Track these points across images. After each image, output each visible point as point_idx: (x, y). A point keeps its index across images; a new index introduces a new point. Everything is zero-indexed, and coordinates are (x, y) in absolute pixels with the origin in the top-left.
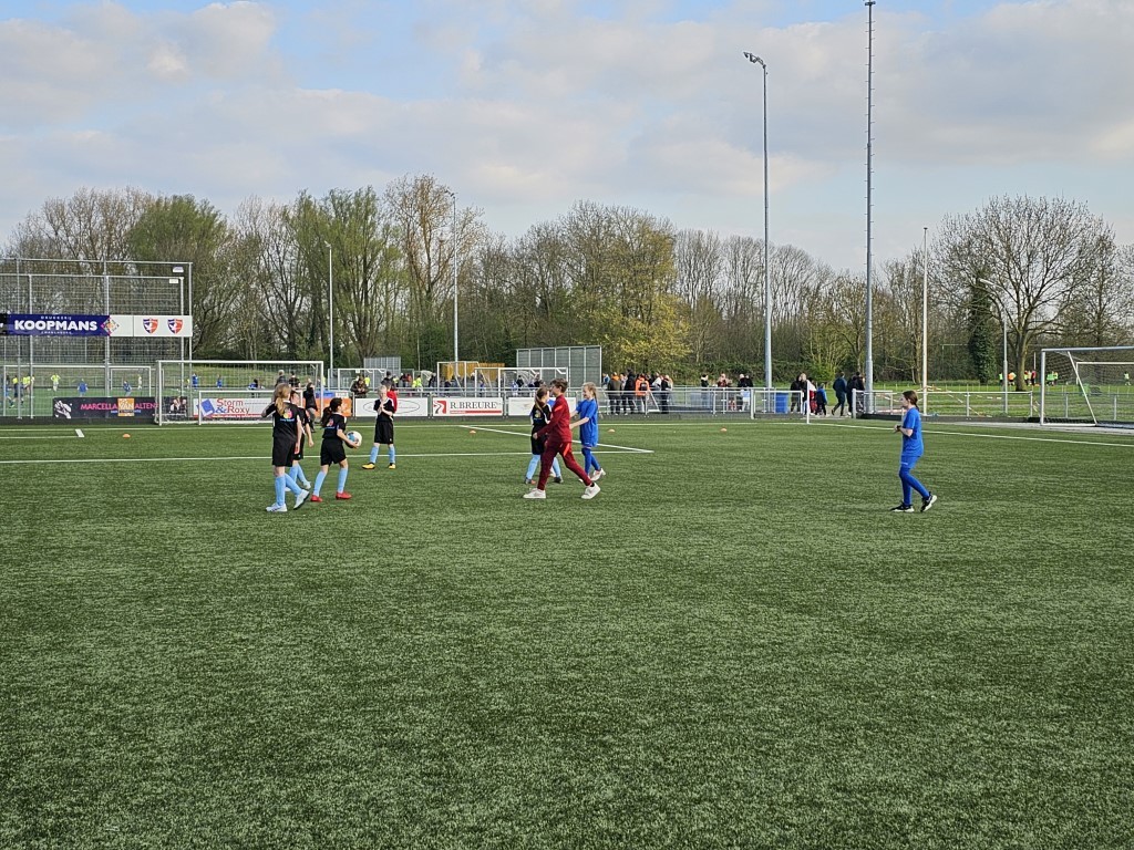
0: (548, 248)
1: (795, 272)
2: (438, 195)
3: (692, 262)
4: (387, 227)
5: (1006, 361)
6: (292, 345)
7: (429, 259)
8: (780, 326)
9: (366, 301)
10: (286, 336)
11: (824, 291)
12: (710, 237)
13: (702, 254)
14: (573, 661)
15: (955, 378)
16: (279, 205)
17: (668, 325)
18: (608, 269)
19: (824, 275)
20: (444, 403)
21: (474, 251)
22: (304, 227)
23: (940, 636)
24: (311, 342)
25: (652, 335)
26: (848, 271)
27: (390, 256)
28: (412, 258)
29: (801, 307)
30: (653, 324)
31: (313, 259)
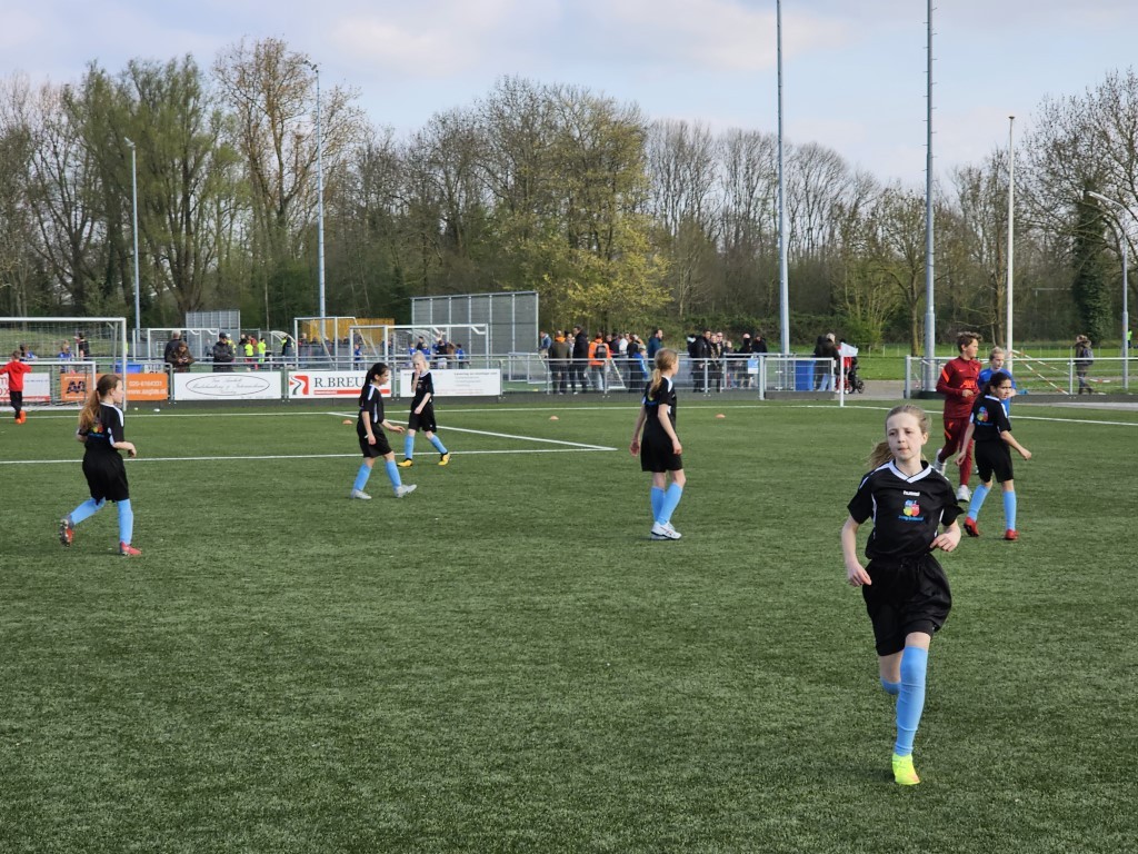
0: (459, 146)
1: (822, 182)
2: (292, 68)
3: (672, 167)
4: (217, 116)
5: (1126, 313)
6: (79, 293)
7: (281, 164)
8: (800, 262)
9: (188, 228)
10: (69, 280)
11: (864, 211)
12: (697, 131)
13: (686, 155)
14: (498, 757)
15: (1053, 337)
16: (57, 84)
17: (637, 260)
18: (549, 178)
19: (865, 187)
20: (305, 379)
21: (349, 152)
22: (96, 115)
23: (1028, 714)
24: (108, 290)
25: (613, 275)
26: (899, 182)
27: (223, 159)
28: (255, 163)
29: (832, 235)
30: (614, 260)
31: (107, 166)
